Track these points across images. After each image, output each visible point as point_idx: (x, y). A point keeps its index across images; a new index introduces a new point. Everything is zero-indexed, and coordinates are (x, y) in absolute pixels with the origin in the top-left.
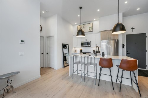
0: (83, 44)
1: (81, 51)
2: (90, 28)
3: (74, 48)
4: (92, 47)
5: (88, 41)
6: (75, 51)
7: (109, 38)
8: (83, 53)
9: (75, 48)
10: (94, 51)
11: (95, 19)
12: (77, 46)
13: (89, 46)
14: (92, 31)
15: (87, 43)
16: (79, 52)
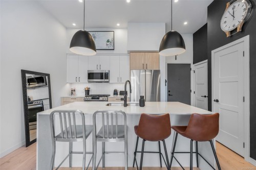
0: (91, 76)
1: (87, 92)
2: (108, 41)
3: (68, 85)
4: (112, 83)
5: (104, 69)
6: (73, 91)
7: (145, 66)
8: (91, 95)
9: (71, 84)
10: (115, 93)
11: (118, 25)
12: (78, 80)
13: (106, 80)
14: (112, 48)
15: (102, 74)
16: (83, 95)
